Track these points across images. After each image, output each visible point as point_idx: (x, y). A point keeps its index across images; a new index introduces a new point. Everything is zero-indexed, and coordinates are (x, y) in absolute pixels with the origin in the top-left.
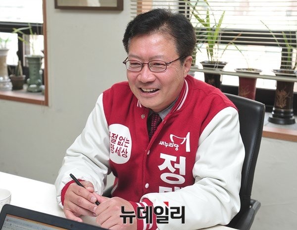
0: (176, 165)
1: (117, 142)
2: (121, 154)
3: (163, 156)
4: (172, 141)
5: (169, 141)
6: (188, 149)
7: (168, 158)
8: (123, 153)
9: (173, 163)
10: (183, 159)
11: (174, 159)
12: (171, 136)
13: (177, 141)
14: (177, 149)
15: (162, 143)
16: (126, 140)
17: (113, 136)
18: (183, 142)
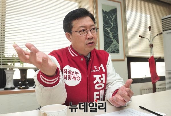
1: (72, 74)
2: (76, 79)
3: (95, 76)
4: (96, 69)
6: (104, 71)
7: (97, 77)
8: (78, 78)
9: (100, 78)
10: (103, 75)
11: (100, 76)
12: (95, 67)
13: (98, 68)
14: (99, 72)
15: (93, 71)
16: (75, 73)
17: (69, 71)
18: (100, 69)
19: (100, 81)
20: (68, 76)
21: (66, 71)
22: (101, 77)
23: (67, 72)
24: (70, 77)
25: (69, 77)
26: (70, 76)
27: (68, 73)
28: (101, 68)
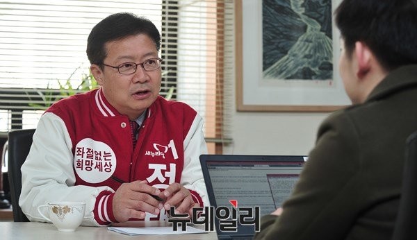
0: (167, 174)
1: (94, 157)
2: (104, 168)
3: (151, 166)
4: (157, 149)
5: (154, 151)
6: (176, 156)
8: (107, 167)
9: (163, 172)
12: (155, 145)
13: (162, 150)
14: (164, 157)
15: (148, 153)
16: (103, 154)
17: (89, 151)
18: (166, 152)
19: (162, 179)
20: (86, 161)
21: (81, 150)
22: (165, 169)
23: (83, 153)
24: (89, 165)
25: (88, 163)
26: (89, 161)
27: (85, 155)
28: (170, 149)
